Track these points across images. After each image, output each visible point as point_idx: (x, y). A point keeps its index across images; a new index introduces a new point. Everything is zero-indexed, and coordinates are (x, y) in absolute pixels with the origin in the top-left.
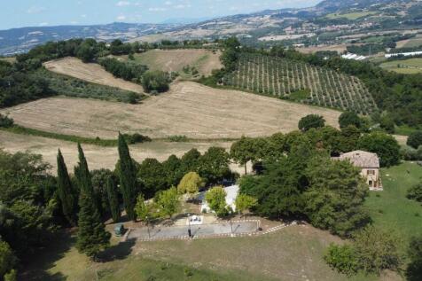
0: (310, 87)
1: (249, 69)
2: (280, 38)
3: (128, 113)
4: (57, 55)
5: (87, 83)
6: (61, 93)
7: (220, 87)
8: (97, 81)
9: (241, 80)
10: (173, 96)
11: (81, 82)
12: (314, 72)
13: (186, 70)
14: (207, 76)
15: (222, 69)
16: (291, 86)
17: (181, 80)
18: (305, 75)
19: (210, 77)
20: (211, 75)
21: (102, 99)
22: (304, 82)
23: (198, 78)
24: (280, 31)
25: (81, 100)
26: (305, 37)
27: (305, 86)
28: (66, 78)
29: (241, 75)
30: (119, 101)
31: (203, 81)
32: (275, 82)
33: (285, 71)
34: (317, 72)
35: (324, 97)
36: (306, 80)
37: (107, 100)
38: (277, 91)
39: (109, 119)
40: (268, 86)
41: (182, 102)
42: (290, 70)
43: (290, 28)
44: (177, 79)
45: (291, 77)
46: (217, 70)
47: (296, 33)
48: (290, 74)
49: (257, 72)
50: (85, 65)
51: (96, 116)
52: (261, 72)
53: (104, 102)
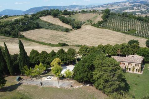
0: (137, 29)
1: (112, 21)
2: (131, 11)
3: (63, 35)
4: (45, 14)
5: (53, 24)
6: (44, 28)
7: (100, 28)
8: (56, 24)
9: (108, 25)
10: (82, 30)
11: (51, 24)
12: (139, 23)
13: (88, 21)
14: (95, 23)
15: (102, 21)
16: (129, 28)
17: (86, 25)
18: (135, 24)
19: (97, 24)
20: (97, 23)
21: (56, 30)
22: (134, 27)
23: (92, 24)
24: (132, 8)
25: (49, 30)
26: (141, 10)
27: (134, 29)
28: (46, 22)
29: (109, 23)
30: (62, 31)
31: (94, 25)
32: (122, 26)
33: (127, 22)
34: (140, 23)
35: (142, 33)
36: (135, 26)
37: (58, 30)
38: (122, 30)
39: (56, 37)
40: (119, 28)
41: (84, 33)
42: (129, 22)
43: (136, 7)
44: (85, 24)
45: (129, 25)
46: (100, 21)
47: (138, 9)
48: (129, 23)
49: (115, 22)
50: (54, 18)
51: (53, 36)
52: (117, 23)
53: (57, 31)
